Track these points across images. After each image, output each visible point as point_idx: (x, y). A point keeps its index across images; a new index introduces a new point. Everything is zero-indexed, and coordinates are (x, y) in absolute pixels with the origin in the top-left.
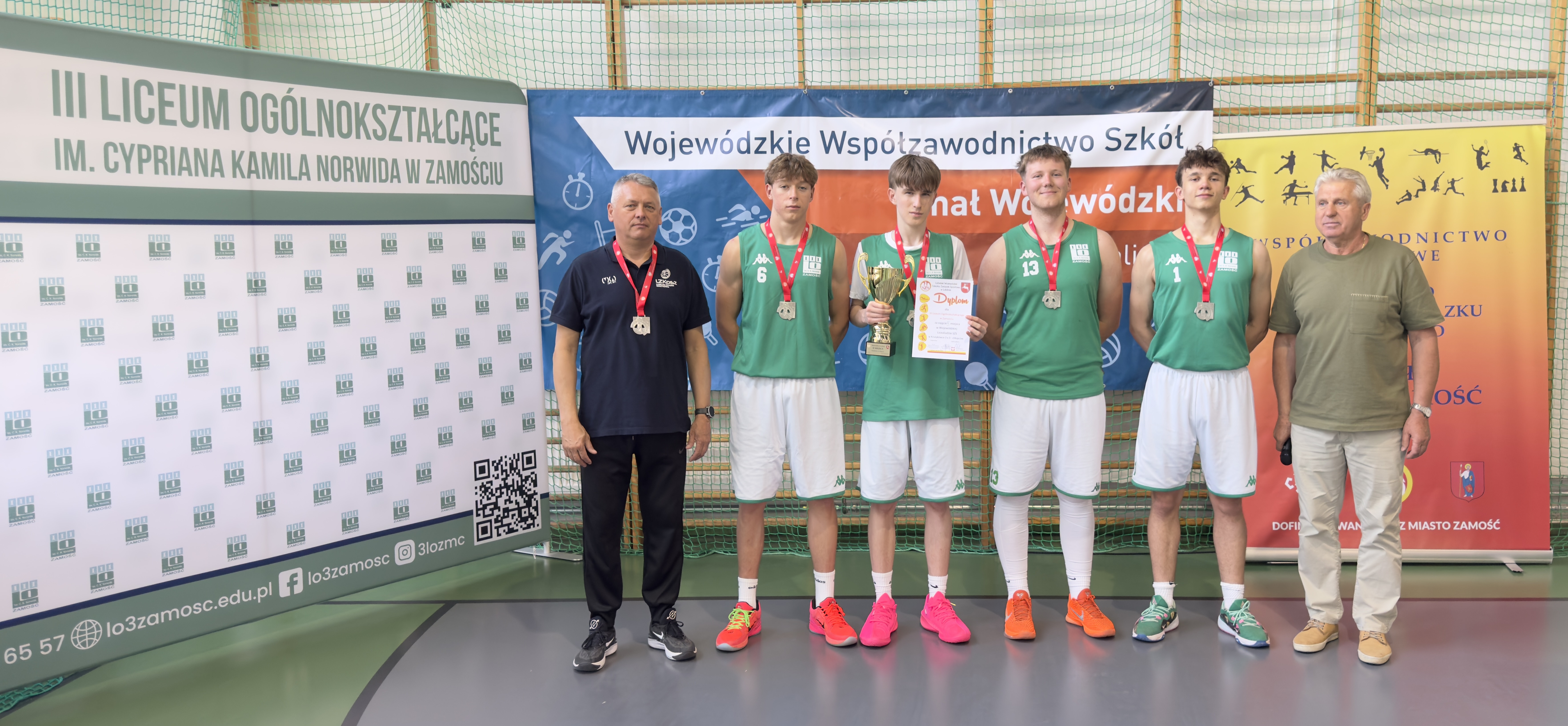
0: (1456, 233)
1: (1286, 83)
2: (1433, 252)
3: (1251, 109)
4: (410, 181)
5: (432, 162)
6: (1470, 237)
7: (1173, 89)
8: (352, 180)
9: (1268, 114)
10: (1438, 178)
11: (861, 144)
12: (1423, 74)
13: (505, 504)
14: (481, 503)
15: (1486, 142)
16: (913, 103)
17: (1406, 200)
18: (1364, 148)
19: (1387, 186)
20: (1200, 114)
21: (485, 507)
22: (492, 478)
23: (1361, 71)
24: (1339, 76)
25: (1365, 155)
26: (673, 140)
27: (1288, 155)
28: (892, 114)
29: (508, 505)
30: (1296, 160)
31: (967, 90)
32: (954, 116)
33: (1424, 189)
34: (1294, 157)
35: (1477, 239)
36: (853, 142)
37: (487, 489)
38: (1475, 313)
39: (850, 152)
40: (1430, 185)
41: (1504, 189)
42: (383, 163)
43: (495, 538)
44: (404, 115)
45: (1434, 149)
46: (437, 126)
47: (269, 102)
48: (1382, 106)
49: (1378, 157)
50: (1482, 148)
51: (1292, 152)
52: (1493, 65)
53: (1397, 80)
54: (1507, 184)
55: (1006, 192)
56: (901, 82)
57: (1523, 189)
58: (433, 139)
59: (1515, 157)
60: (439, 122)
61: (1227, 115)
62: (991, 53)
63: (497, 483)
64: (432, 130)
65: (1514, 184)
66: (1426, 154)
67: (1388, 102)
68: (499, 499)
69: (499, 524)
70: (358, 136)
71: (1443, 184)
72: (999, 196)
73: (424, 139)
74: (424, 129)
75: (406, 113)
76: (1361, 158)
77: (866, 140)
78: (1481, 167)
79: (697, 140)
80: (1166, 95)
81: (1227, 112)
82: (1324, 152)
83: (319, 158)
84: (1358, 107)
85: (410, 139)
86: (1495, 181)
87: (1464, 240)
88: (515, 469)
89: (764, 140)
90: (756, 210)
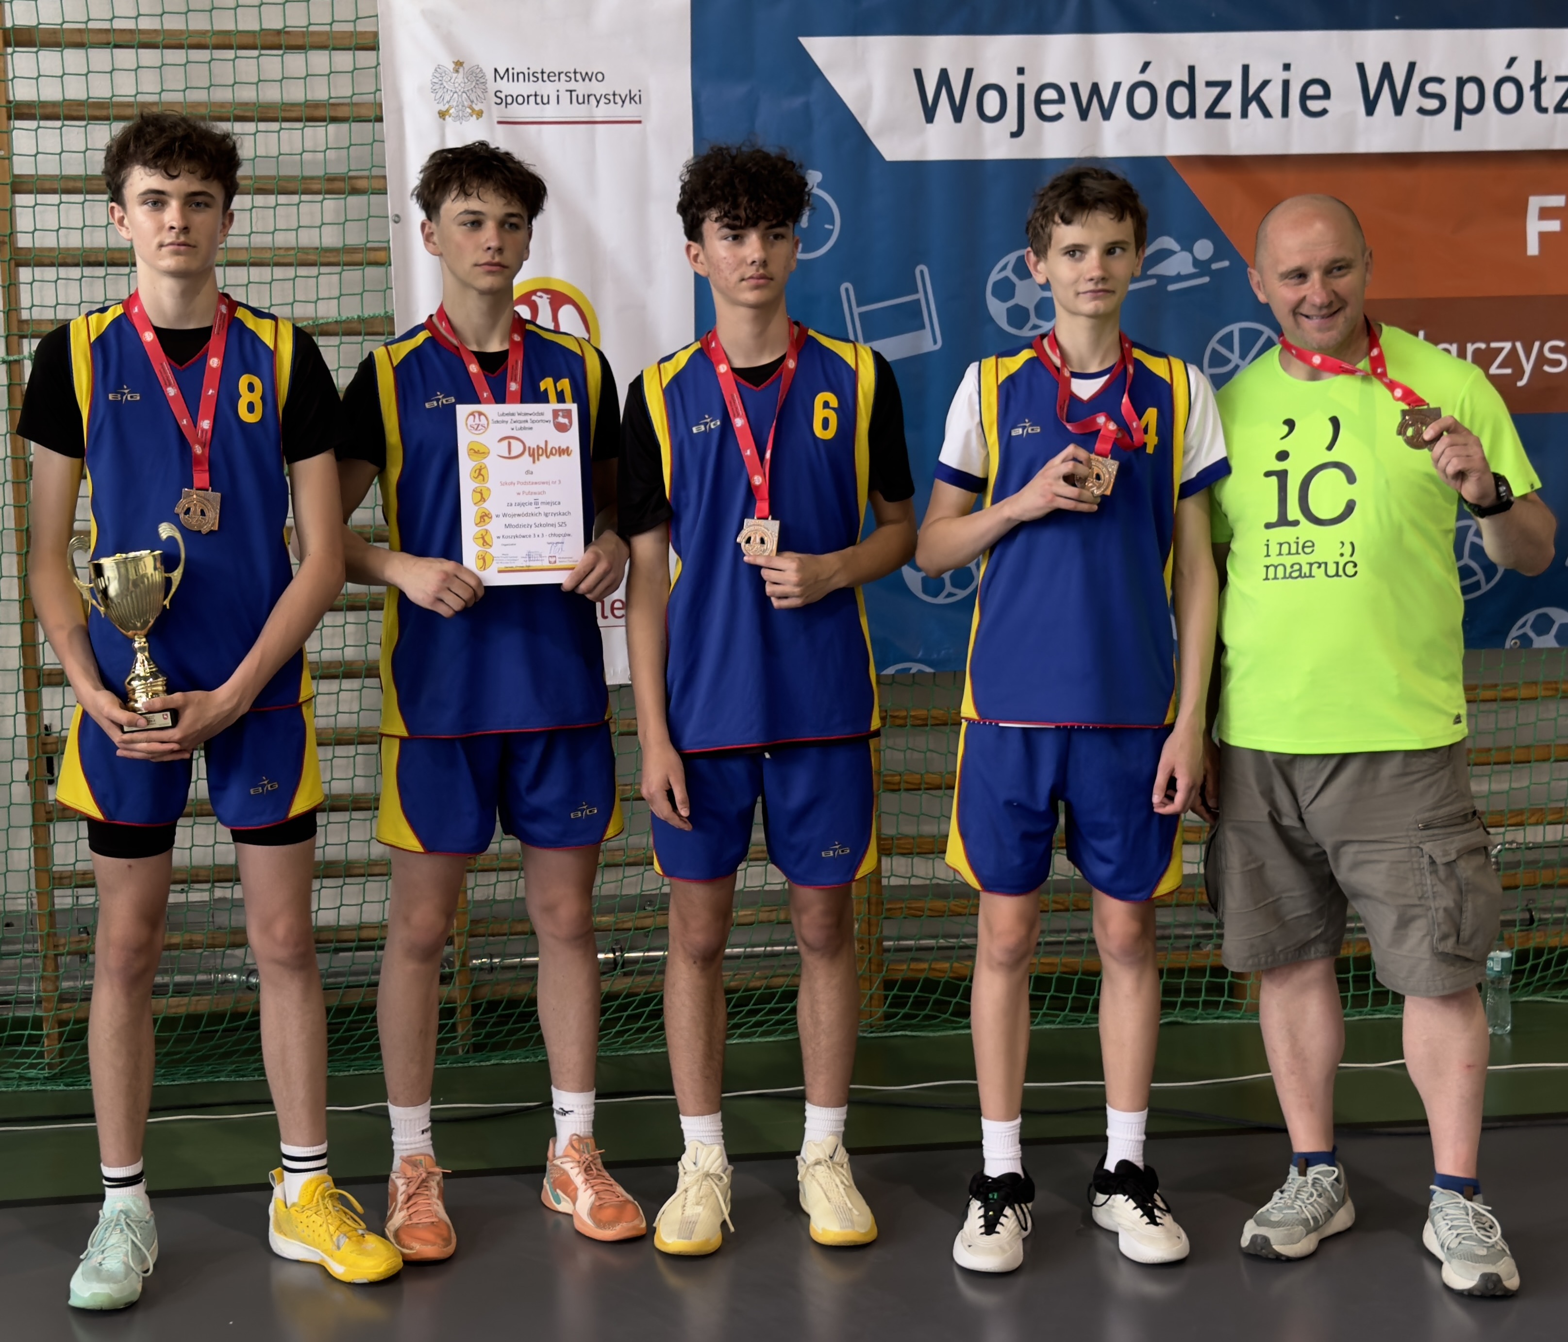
11: (1449, 90)
26: (1021, 88)
36: (1431, 88)
39: (1422, 111)
77: (1461, 83)
79: (1075, 87)
89: (1226, 86)
90: (1204, 249)
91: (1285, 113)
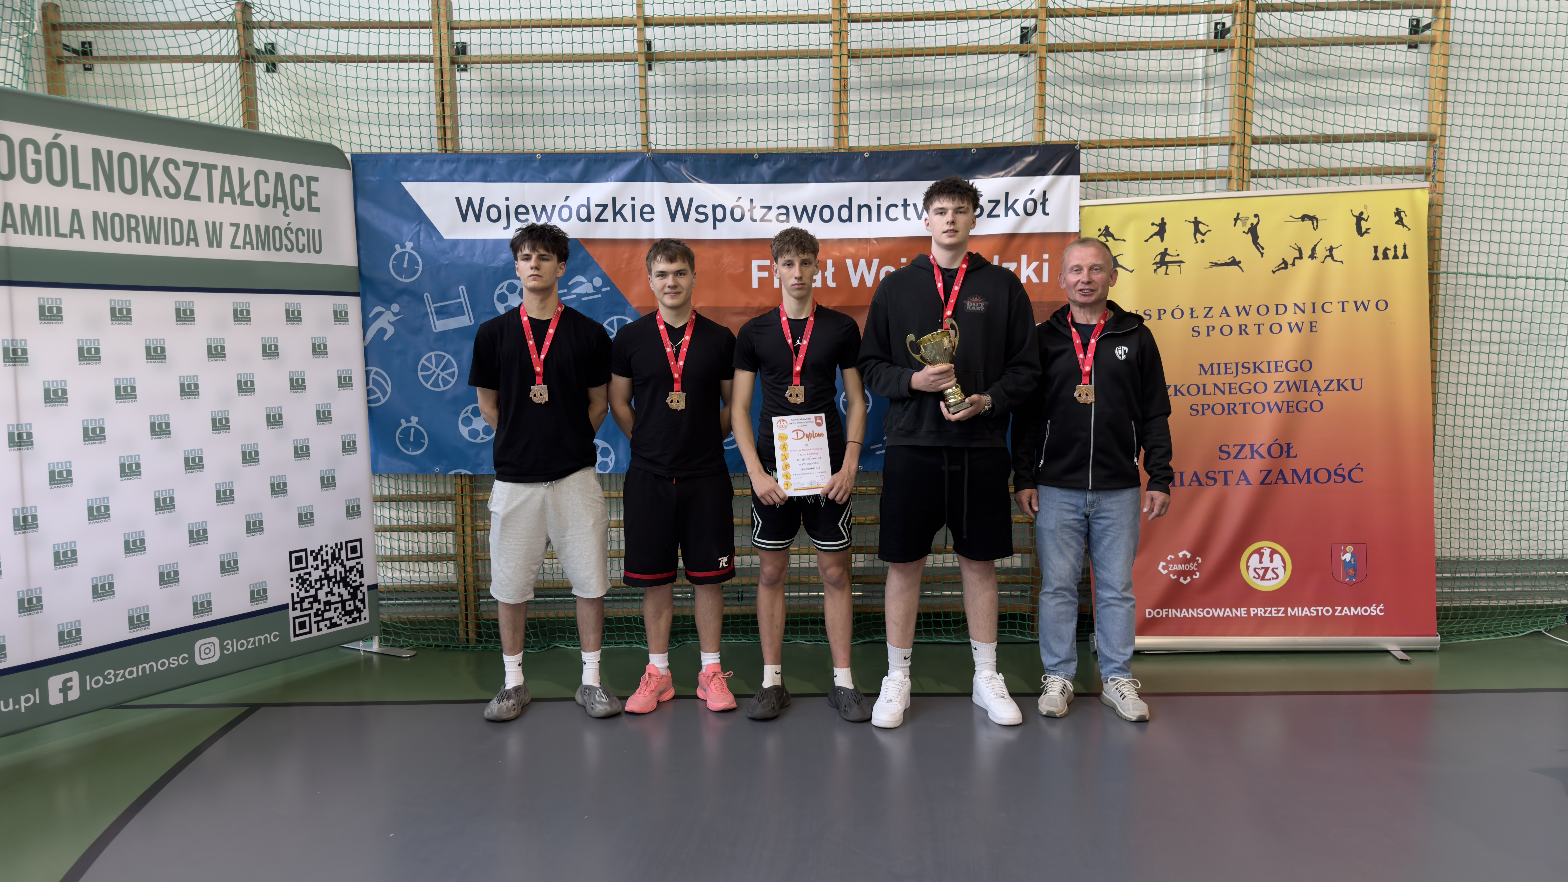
0: (1335, 303)
1: (1156, 146)
2: (1311, 323)
3: (1120, 174)
4: (211, 245)
5: (237, 226)
6: (1351, 307)
7: (1038, 153)
8: (138, 241)
9: (1137, 179)
10: (1315, 246)
11: (709, 211)
12: (1299, 136)
13: (327, 596)
14: (298, 596)
15: (1366, 207)
16: (764, 168)
17: (1282, 268)
18: (1238, 214)
19: (1262, 254)
20: (1066, 179)
21: (302, 600)
22: (312, 570)
23: (1233, 134)
24: (1211, 138)
25: (1239, 221)
26: (508, 207)
27: (1158, 221)
28: (742, 179)
29: (330, 597)
30: (1167, 227)
31: (821, 154)
32: (807, 182)
33: (1301, 257)
34: (1165, 224)
35: (1357, 309)
36: (701, 210)
37: (304, 581)
38: (1356, 387)
39: (697, 220)
40: (1307, 252)
41: (1386, 257)
42: (177, 225)
43: (315, 633)
44: (202, 173)
45: (1311, 214)
46: (243, 187)
47: (30, 148)
48: (1256, 171)
49: (1252, 224)
50: (1362, 213)
51: (1163, 219)
52: (1372, 127)
53: (1272, 143)
54: (1388, 252)
55: (862, 262)
56: (752, 146)
57: (1405, 256)
58: (238, 201)
59: (1397, 223)
60: (245, 183)
61: (1094, 181)
62: (846, 114)
63: (316, 575)
64: (237, 190)
65: (1395, 251)
66: (1303, 220)
67: (1262, 167)
68: (319, 592)
69: (320, 618)
70: (145, 193)
71: (1321, 252)
72: (856, 267)
73: (227, 200)
74: (227, 190)
75: (205, 170)
76: (1235, 225)
77: (715, 208)
78: (1360, 233)
79: (533, 206)
80: (1029, 159)
81: (1095, 178)
82: (1196, 218)
83: (95, 215)
84: (1231, 172)
85: (211, 199)
86: (1376, 248)
87: (1343, 311)
88: (337, 559)
89: (605, 206)
90: (598, 282)
91: (634, 220)
